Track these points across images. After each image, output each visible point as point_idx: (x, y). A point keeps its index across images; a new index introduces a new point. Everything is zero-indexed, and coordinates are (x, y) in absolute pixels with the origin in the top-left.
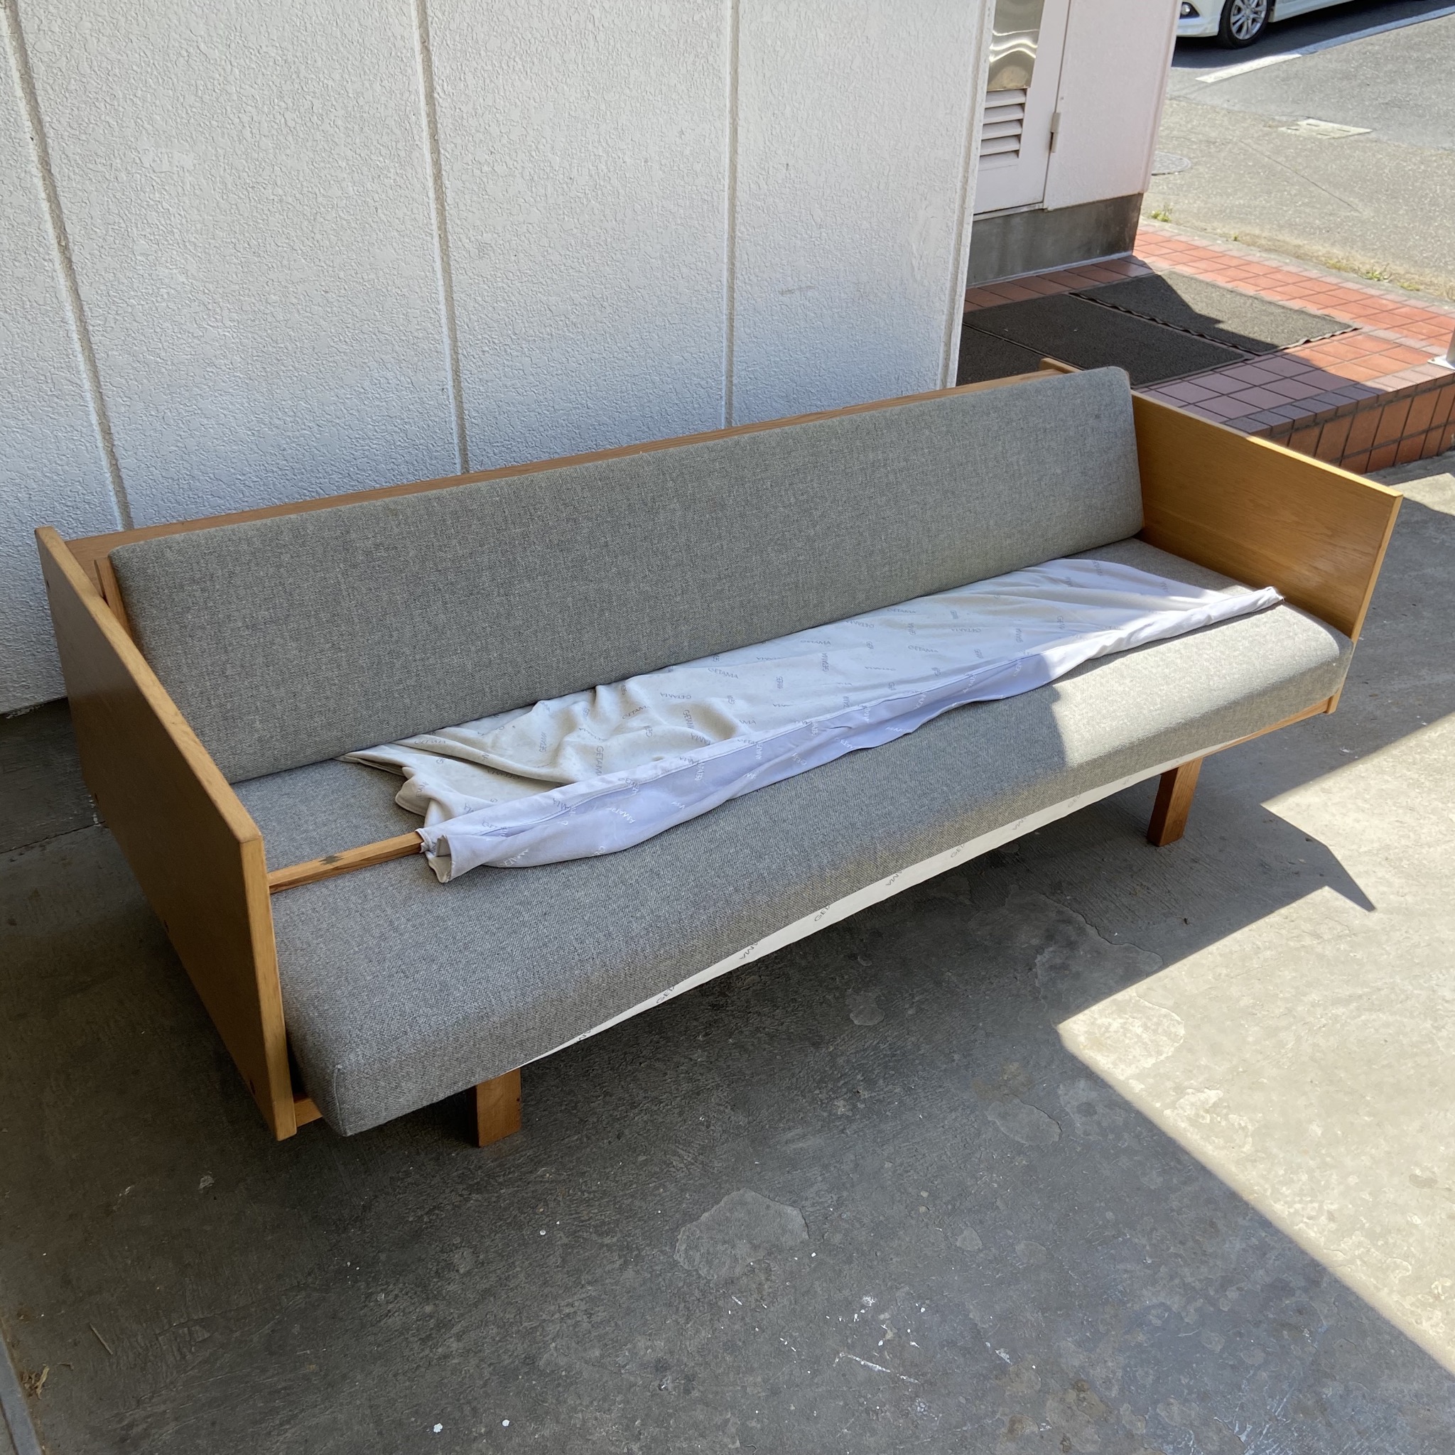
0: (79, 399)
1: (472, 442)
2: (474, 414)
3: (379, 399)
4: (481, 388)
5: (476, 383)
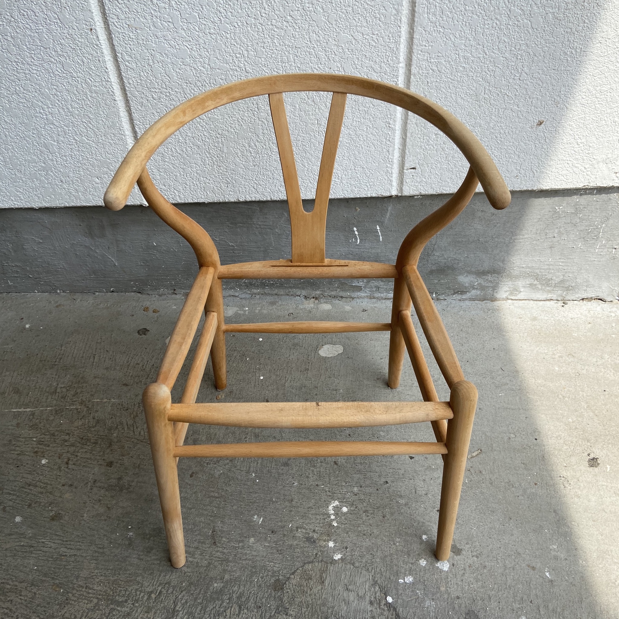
1: (130, 84)
2: (127, 58)
3: (31, 29)
4: (131, 34)
5: (126, 29)
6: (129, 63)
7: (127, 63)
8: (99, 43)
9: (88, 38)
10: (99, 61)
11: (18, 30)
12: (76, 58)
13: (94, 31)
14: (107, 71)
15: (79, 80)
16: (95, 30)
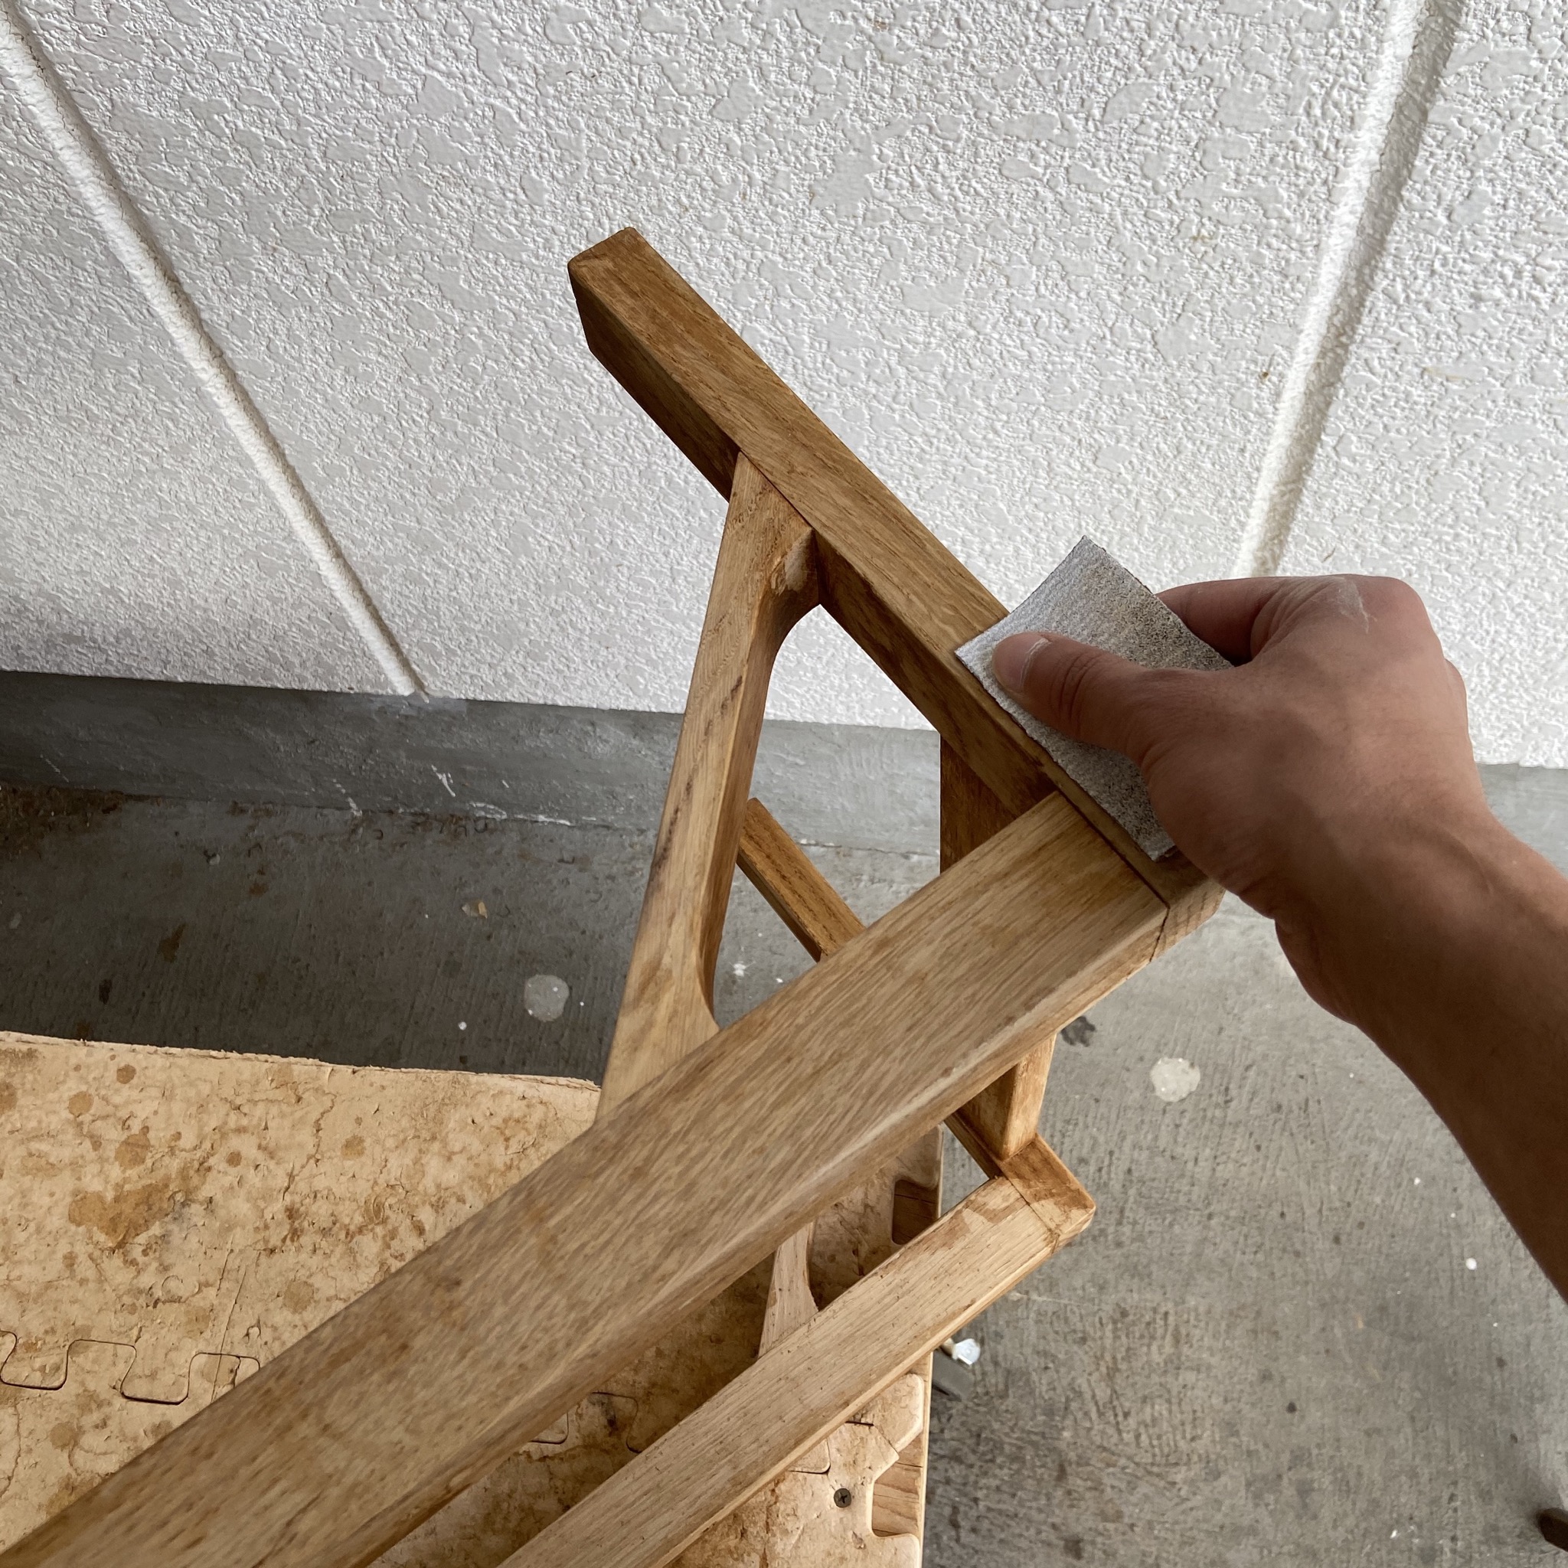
0: (62, 199)
5: (1406, 377)
6: (1354, 461)
7: (1345, 461)
8: (1270, 409)
9: (1238, 395)
10: (1242, 450)
11: (976, 362)
12: (1160, 439)
13: (1275, 379)
14: (1255, 475)
15: (1136, 489)
16: (1281, 376)
